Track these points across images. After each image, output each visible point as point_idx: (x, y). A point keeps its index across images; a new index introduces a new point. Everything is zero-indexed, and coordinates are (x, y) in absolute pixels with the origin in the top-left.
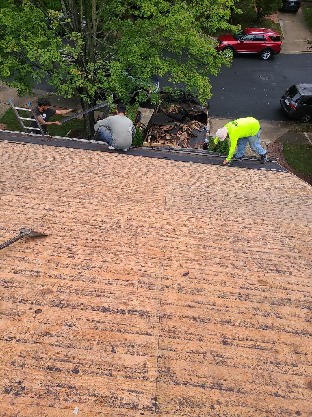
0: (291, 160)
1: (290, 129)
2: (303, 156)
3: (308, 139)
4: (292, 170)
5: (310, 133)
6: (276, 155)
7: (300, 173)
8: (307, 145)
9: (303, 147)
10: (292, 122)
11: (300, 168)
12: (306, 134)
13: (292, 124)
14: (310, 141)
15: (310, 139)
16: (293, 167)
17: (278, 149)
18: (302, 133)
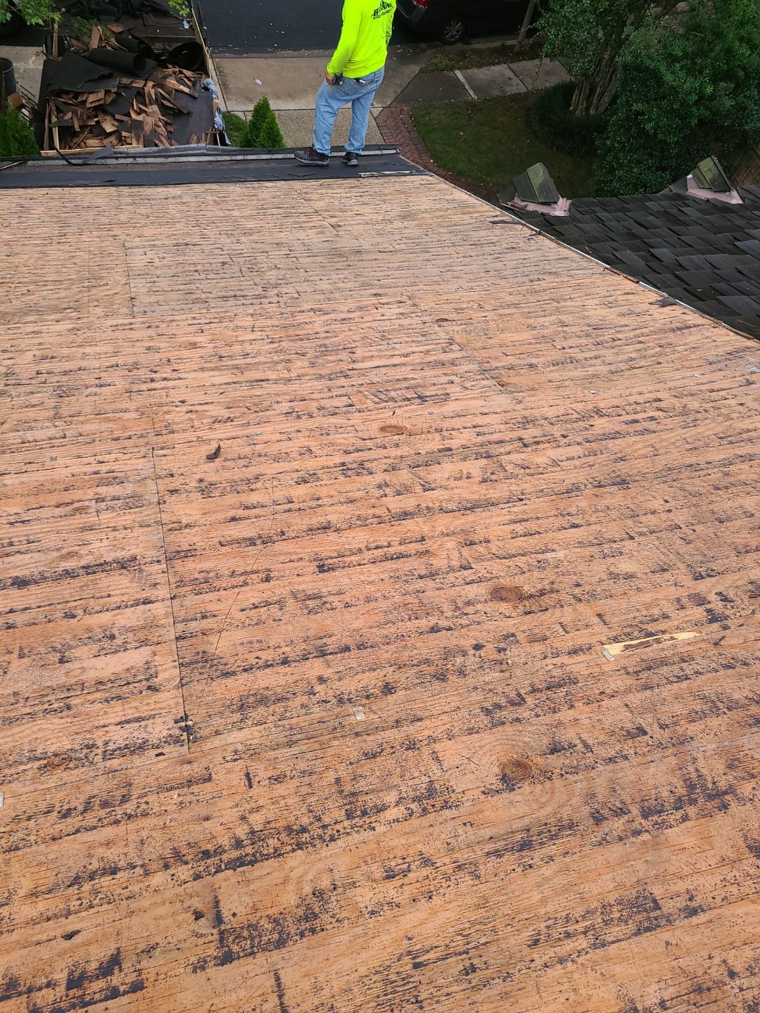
0: (438, 147)
1: (423, 65)
2: (462, 133)
3: (467, 87)
4: (444, 173)
5: (469, 71)
6: (402, 141)
7: (463, 179)
8: (467, 103)
9: (458, 110)
10: (423, 45)
11: (461, 166)
12: (458, 73)
13: (423, 51)
14: (471, 92)
15: (472, 88)
16: (445, 168)
17: (404, 124)
18: (451, 74)
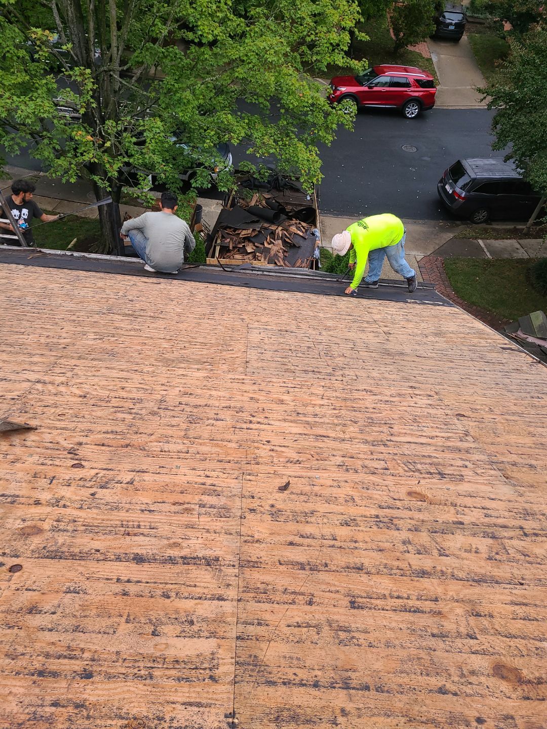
0: (459, 285)
1: (456, 234)
2: (478, 278)
3: (485, 250)
4: (461, 302)
5: (488, 241)
6: (434, 277)
7: (474, 307)
8: (484, 260)
9: (477, 264)
10: (458, 222)
11: (474, 299)
12: (480, 242)
13: (458, 226)
14: (488, 254)
15: (488, 251)
16: (462, 298)
17: (437, 267)
18: (475, 241)
